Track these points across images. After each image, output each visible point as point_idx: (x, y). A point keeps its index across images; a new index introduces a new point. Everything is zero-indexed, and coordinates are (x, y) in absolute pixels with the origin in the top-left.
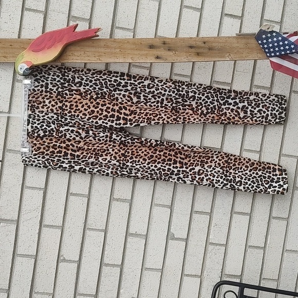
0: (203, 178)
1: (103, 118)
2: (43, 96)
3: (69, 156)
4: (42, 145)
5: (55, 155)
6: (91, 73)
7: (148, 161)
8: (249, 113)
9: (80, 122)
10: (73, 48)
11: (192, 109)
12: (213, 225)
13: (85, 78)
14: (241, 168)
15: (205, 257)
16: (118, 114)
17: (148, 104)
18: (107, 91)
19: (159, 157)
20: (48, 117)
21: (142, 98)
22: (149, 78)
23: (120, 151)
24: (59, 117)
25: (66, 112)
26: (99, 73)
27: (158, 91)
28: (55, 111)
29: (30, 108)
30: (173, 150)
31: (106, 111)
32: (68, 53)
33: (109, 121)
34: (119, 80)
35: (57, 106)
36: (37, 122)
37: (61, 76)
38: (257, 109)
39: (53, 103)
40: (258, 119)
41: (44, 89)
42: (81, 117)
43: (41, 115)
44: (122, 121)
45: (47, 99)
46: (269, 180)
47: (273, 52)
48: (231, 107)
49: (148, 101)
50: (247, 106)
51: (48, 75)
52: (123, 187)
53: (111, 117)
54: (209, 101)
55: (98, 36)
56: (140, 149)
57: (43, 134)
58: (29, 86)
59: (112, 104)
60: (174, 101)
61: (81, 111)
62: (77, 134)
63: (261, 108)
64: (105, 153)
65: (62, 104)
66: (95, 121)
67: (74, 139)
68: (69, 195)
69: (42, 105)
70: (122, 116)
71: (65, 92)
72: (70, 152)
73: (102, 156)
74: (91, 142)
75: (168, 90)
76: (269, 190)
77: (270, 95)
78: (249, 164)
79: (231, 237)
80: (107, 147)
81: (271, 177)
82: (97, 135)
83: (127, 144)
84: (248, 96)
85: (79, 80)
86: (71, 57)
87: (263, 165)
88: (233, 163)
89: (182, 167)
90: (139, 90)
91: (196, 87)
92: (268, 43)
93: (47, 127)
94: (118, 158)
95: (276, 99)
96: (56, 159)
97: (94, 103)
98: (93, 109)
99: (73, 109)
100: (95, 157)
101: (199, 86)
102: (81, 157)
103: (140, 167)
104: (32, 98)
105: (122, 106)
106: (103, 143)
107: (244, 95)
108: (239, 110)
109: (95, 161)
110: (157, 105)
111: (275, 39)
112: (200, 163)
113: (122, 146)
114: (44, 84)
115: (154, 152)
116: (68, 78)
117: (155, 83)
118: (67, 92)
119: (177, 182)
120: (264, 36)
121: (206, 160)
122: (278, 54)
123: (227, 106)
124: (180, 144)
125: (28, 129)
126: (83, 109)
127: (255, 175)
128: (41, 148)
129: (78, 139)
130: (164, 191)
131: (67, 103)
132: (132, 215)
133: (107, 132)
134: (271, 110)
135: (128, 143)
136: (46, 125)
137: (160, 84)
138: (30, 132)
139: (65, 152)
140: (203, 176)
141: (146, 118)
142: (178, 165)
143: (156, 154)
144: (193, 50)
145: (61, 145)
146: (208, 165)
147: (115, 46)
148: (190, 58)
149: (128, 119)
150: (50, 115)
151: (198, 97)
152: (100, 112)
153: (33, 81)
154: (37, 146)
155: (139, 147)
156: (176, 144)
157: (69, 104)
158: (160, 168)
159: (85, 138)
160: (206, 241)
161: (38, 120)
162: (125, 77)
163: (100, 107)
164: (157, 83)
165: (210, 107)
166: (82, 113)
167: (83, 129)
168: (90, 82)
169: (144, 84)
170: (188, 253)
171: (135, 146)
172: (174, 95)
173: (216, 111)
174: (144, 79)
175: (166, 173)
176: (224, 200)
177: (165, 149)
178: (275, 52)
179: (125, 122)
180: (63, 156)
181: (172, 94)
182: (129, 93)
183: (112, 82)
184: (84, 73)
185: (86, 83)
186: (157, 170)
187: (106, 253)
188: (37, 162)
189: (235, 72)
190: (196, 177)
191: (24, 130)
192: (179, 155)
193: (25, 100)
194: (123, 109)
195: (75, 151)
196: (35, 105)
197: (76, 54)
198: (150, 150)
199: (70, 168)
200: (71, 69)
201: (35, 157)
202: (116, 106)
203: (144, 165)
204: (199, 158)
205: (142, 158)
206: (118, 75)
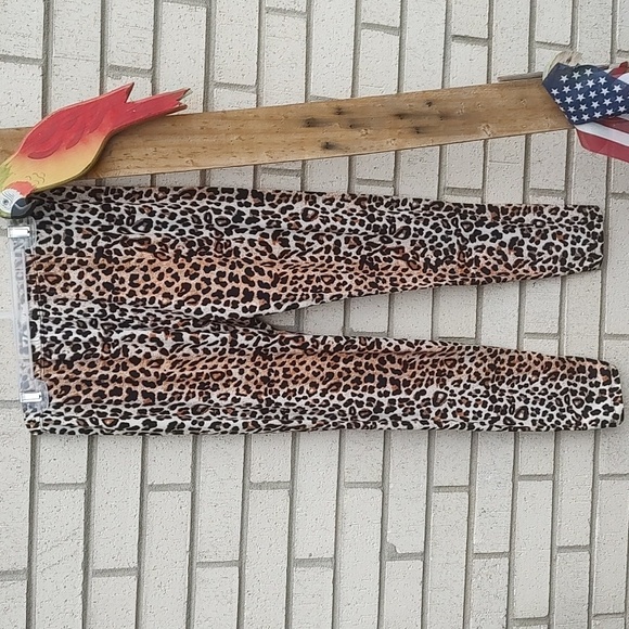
0: (446, 410)
1: (212, 299)
2: (64, 262)
3: (140, 399)
4: (72, 380)
5: (105, 400)
6: (169, 196)
7: (321, 387)
8: (526, 252)
9: (159, 315)
10: (126, 141)
11: (405, 257)
12: (477, 512)
13: (159, 211)
14: (525, 377)
16: (247, 286)
17: (307, 256)
18: (211, 235)
19: (345, 374)
20: (80, 312)
21: (292, 243)
22: (304, 195)
23: (257, 373)
24: (107, 309)
25: (123, 294)
26: (187, 195)
27: (328, 225)
28: (96, 296)
29: (32, 295)
30: (375, 355)
31: (217, 281)
32: (116, 154)
33: (227, 304)
34: (237, 208)
35: (99, 284)
36: (55, 327)
37: (101, 211)
38: (543, 243)
39: (88, 276)
40: (546, 266)
41: (62, 245)
42: (160, 302)
43: (62, 308)
44: (256, 302)
45: (74, 268)
46: (583, 398)
47: (586, 112)
48: (488, 243)
49: (307, 248)
50: (521, 237)
51: (69, 211)
52: (271, 453)
53: (230, 294)
54: (439, 235)
55: (185, 107)
56: (301, 360)
57: (72, 354)
58: (25, 243)
59: (229, 264)
60: (364, 243)
61: (159, 289)
62: (154, 344)
63: (550, 239)
64: (224, 381)
65: (110, 277)
66: (193, 308)
67: (148, 355)
68: (146, 490)
69: (61, 284)
70: (256, 289)
71: (115, 247)
72: (140, 388)
73: (216, 388)
74: (188, 358)
75: (349, 219)
76: (584, 421)
77: (566, 208)
78: (539, 366)
79: (518, 534)
80: (226, 367)
81: (586, 390)
82: (201, 341)
83: (270, 353)
84: (521, 216)
85: (145, 216)
86: (125, 164)
87: (568, 365)
88: (508, 368)
89: (397, 392)
90: (284, 225)
91: (407, 206)
92: (574, 93)
93: (80, 337)
94: (254, 390)
95: (581, 216)
96: (108, 410)
97: (188, 266)
98: (187, 280)
99: (138, 285)
100: (201, 394)
101: (415, 204)
102: (169, 396)
103: (307, 404)
104: (36, 269)
105: (252, 266)
106: (215, 358)
107: (512, 215)
108: (505, 250)
109: (201, 402)
110: (326, 256)
111: (590, 83)
112: (435, 378)
113: (259, 359)
114: (61, 232)
115: (333, 363)
116: (117, 214)
117: (318, 206)
118: (119, 246)
119: (393, 428)
120: (564, 79)
121: (448, 370)
122: (597, 115)
123: (479, 243)
124: (391, 340)
125: (33, 347)
126: (161, 284)
127: (553, 390)
128: (70, 387)
129: (156, 354)
130: (363, 451)
131: (121, 274)
132: (298, 517)
133: (222, 330)
134: (573, 243)
135: (274, 350)
136: (78, 332)
137: (329, 208)
138: (39, 353)
139: (129, 390)
140: (445, 405)
141: (310, 287)
142: (389, 388)
143: (339, 369)
144: (405, 122)
145: (118, 375)
146: (453, 379)
147: (226, 127)
148: (401, 140)
149: (271, 294)
150: (84, 306)
151: (415, 229)
152: (204, 286)
153: (35, 229)
154: (60, 384)
155: (298, 357)
156: (381, 340)
157: (127, 276)
158: (350, 401)
159: (172, 351)
160: (467, 551)
161: (57, 321)
162: (250, 199)
163: (202, 273)
164: (322, 205)
165: (441, 249)
166: (161, 292)
167: (167, 331)
168: (170, 218)
169: (293, 211)
170: (429, 585)
171: (290, 357)
172: (362, 230)
173: (456, 256)
174: (291, 199)
175: (365, 411)
176: (496, 453)
177: (357, 355)
178: (591, 111)
179: (263, 302)
180: (127, 400)
181: (359, 228)
182: (261, 235)
183: (223, 214)
184: (152, 197)
185: (161, 220)
186: (345, 405)
187: (246, 614)
188: (64, 423)
189: (488, 163)
190: (429, 410)
191: (23, 350)
192: (388, 365)
193: (20, 276)
194: (256, 274)
195: (152, 385)
196: (45, 287)
197: (135, 154)
198: (324, 359)
199: (147, 426)
200: (121, 192)
201: (58, 410)
202: (237, 268)
203: (314, 397)
204: (433, 366)
205: (309, 382)
206: (233, 196)
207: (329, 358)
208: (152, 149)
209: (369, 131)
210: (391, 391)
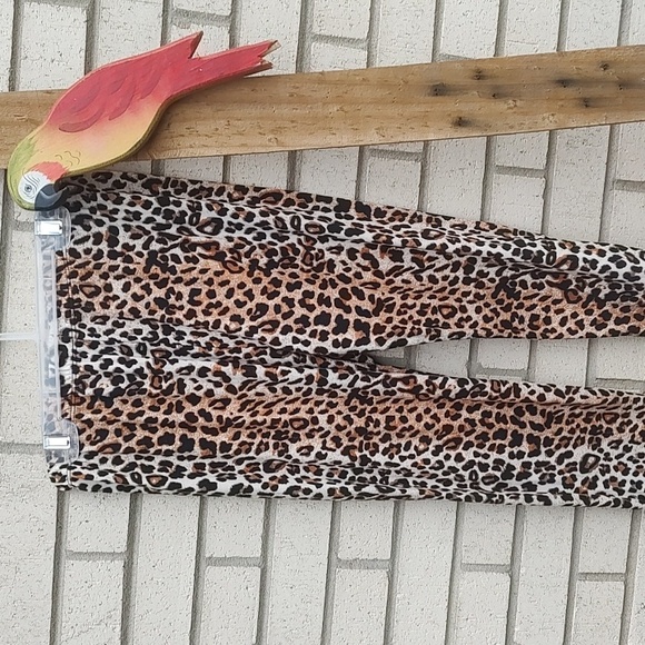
0: (596, 478)
1: (295, 327)
2: (105, 268)
3: (197, 450)
7: (435, 442)
10: (189, 111)
12: (634, 607)
16: (341, 311)
17: (424, 275)
18: (300, 242)
19: (468, 428)
20: (124, 334)
23: (351, 422)
24: (159, 331)
28: (145, 314)
29: (63, 310)
31: (302, 303)
32: (177, 128)
33: (313, 334)
35: (150, 299)
36: (91, 353)
37: (156, 205)
39: (136, 288)
41: (104, 246)
42: (226, 327)
43: (100, 329)
44: (352, 334)
45: (118, 278)
51: (114, 203)
52: (366, 525)
53: (318, 321)
55: (269, 66)
56: (411, 406)
57: (111, 388)
58: (56, 242)
59: (319, 282)
61: (227, 309)
62: (218, 379)
64: (307, 430)
65: (164, 290)
66: (269, 337)
67: (210, 393)
68: (203, 564)
69: (100, 298)
70: (352, 317)
71: (173, 251)
72: (197, 436)
73: (296, 438)
74: (262, 398)
80: (311, 411)
83: (370, 396)
85: (214, 214)
86: (187, 141)
89: (537, 453)
93: (123, 367)
94: (345, 442)
96: (155, 463)
97: (265, 281)
99: (199, 303)
102: (235, 447)
103: (414, 465)
104: (69, 277)
105: (348, 287)
106: (297, 399)
109: (276, 457)
112: (588, 437)
113: (355, 402)
114: (103, 230)
116: (177, 210)
118: (177, 251)
119: (525, 503)
121: (605, 426)
124: (534, 387)
125: (62, 378)
126: (230, 303)
129: (220, 392)
131: (179, 288)
132: (397, 606)
135: (376, 392)
136: (121, 361)
138: (69, 386)
139: (183, 437)
140: (596, 472)
142: (525, 447)
143: (461, 421)
144: (570, 92)
145: (171, 418)
146: (611, 438)
147: (324, 94)
149: (372, 325)
152: (285, 309)
153: (69, 225)
155: (407, 402)
158: (472, 463)
159: (241, 389)
161: (94, 345)
163: (284, 292)
166: (229, 314)
167: (236, 362)
168: (245, 219)
171: (396, 401)
175: (489, 477)
179: (361, 335)
180: (180, 450)
185: (235, 221)
186: (465, 468)
190: (574, 478)
191: (50, 382)
192: (527, 417)
193: (48, 285)
194: (354, 297)
195: (214, 432)
196: (79, 300)
197: (202, 128)
198: (441, 406)
200: (184, 186)
201: (92, 461)
202: (329, 287)
203: (424, 456)
204: (587, 420)
205: (419, 436)
206: (331, 206)
207: (448, 405)
208: (224, 122)
209: (518, 103)
210: (527, 452)
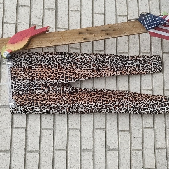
1: (57, 79)
2: (20, 70)
3: (39, 105)
4: (22, 99)
5: (30, 105)
6: (46, 54)
7: (87, 102)
8: (141, 67)
9: (44, 83)
10: (34, 39)
11: (108, 69)
12: (132, 137)
13: (44, 57)
14: (143, 100)
15: (131, 159)
16: (66, 75)
17: (82, 69)
18: (57, 64)
19: (93, 99)
20: (24, 83)
21: (78, 66)
22: (81, 54)
23: (70, 98)
24: (31, 82)
25: (34, 78)
26: (51, 54)
27: (87, 61)
28: (28, 78)
29: (12, 78)
30: (101, 94)
31: (58, 74)
32: (32, 43)
33: (61, 80)
34: (64, 57)
37: (29, 58)
38: (145, 65)
39: (26, 73)
40: (147, 71)
41: (20, 66)
42: (44, 79)
43: (19, 82)
44: (68, 79)
45: (22, 72)
46: (160, 106)
47: (150, 26)
48: (130, 65)
49: (82, 67)
50: (139, 64)
51: (21, 58)
52: (74, 120)
53: (62, 77)
54: (117, 63)
56: (81, 95)
57: (22, 93)
58: (10, 66)
59: (61, 70)
60: (97, 66)
62: (42, 90)
63: (147, 64)
64: (61, 100)
65: (31, 73)
66: (52, 81)
67: (41, 94)
68: (41, 129)
69: (19, 76)
70: (68, 76)
72: (39, 102)
73: (59, 102)
74: (52, 94)
75: (93, 59)
76: (161, 111)
77: (151, 56)
78: (147, 97)
79: (144, 144)
80: (61, 97)
81: (161, 104)
82: (55, 90)
83: (73, 93)
84: (139, 58)
85: (40, 59)
86: (34, 45)
87: (155, 97)
88: (138, 97)
89: (108, 103)
90: (76, 61)
91: (108, 56)
92: (146, 21)
93: (24, 88)
94: (69, 102)
95: (155, 58)
96: (31, 107)
98: (51, 74)
99: (38, 75)
100: (55, 103)
101: (110, 56)
102: (46, 104)
103: (83, 106)
104: (13, 72)
105: (67, 71)
106: (58, 94)
107: (137, 58)
108: (135, 67)
109: (55, 105)
110: (87, 69)
111: (150, 18)
112: (118, 100)
113: (70, 95)
114: (19, 63)
115: (90, 96)
116: (33, 59)
117: (85, 56)
118: (34, 66)
119: (106, 112)
120: (143, 18)
121: (121, 98)
122: (153, 26)
123: (128, 65)
124: (105, 90)
125: (12, 91)
126: (44, 75)
127: (151, 103)
128: (21, 101)
129: (43, 93)
130: (99, 120)
132: (82, 138)
133: (60, 87)
134: (153, 65)
135: (74, 92)
137: (87, 57)
138: (14, 93)
139: (36, 102)
140: (121, 107)
141: (83, 75)
142: (105, 102)
143: (92, 97)
144: (104, 32)
145: (33, 98)
146: (123, 100)
147: (59, 35)
148: (103, 37)
149: (72, 77)
150: (25, 81)
151: (110, 62)
152: (55, 75)
153: (13, 62)
154: (19, 101)
155: (81, 94)
156: (102, 89)
157: (35, 73)
159: (47, 92)
160: (130, 148)
161: (18, 85)
162: (67, 55)
163: (55, 72)
165: (118, 67)
166: (44, 77)
167: (46, 87)
168: (46, 59)
169: (78, 57)
170: (120, 158)
171: (78, 94)
172: (96, 62)
173: (122, 69)
174: (78, 55)
175: (99, 108)
176: (136, 121)
177: (96, 94)
178: (151, 25)
179: (70, 79)
180: (36, 104)
181: (95, 61)
182: (70, 64)
183: (60, 58)
184: (42, 55)
185: (44, 60)
186: (94, 107)
187: (69, 164)
188: (19, 110)
189: (129, 46)
190: (117, 108)
191: (10, 92)
192: (105, 97)
193: (9, 74)
194: (68, 72)
195: (42, 101)
196: (15, 76)
197: (37, 42)
198: (87, 95)
199: (41, 111)
200: (34, 53)
201: (18, 107)
202: (64, 71)
203: (85, 104)
204: (117, 97)
206: (63, 54)
207: (89, 95)
208: (41, 41)
209: (95, 35)
210: (106, 103)
